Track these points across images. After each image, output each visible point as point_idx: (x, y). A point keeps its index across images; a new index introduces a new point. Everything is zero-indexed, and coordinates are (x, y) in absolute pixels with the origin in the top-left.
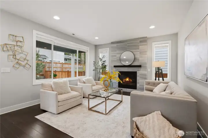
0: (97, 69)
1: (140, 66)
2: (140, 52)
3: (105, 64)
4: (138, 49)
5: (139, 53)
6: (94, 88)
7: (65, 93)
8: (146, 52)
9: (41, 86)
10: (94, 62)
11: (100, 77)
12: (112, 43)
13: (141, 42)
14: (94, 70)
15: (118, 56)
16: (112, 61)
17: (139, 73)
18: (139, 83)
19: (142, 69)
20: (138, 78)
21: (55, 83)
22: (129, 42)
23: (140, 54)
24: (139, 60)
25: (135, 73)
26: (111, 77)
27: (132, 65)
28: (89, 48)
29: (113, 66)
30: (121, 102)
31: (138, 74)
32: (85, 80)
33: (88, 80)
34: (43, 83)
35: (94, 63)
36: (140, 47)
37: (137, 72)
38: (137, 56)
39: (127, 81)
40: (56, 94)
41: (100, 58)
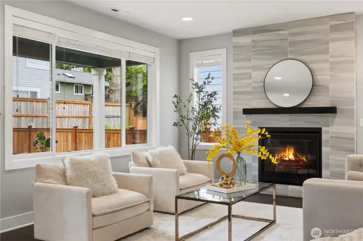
0: (186, 121)
1: (331, 110)
2: (332, 63)
3: (214, 103)
4: (327, 51)
5: (328, 65)
6: (183, 180)
7: (104, 195)
8: (352, 62)
9: (34, 171)
10: (176, 96)
11: (197, 148)
12: (237, 33)
13: (334, 29)
14: (175, 124)
15: (258, 75)
16: (235, 93)
17: (327, 132)
18: (328, 166)
19: (338, 118)
20: (325, 150)
21: (75, 164)
22: (292, 31)
23: (331, 69)
24: (327, 89)
25: (316, 133)
26: (240, 145)
27: (304, 106)
28: (157, 50)
29: (240, 108)
30: (272, 222)
31: (324, 137)
32: (154, 156)
33: (161, 155)
34: (40, 163)
35: (175, 100)
36: (331, 45)
37: (324, 129)
38: (321, 78)
39: (290, 160)
40: (88, 193)
41: (196, 84)
